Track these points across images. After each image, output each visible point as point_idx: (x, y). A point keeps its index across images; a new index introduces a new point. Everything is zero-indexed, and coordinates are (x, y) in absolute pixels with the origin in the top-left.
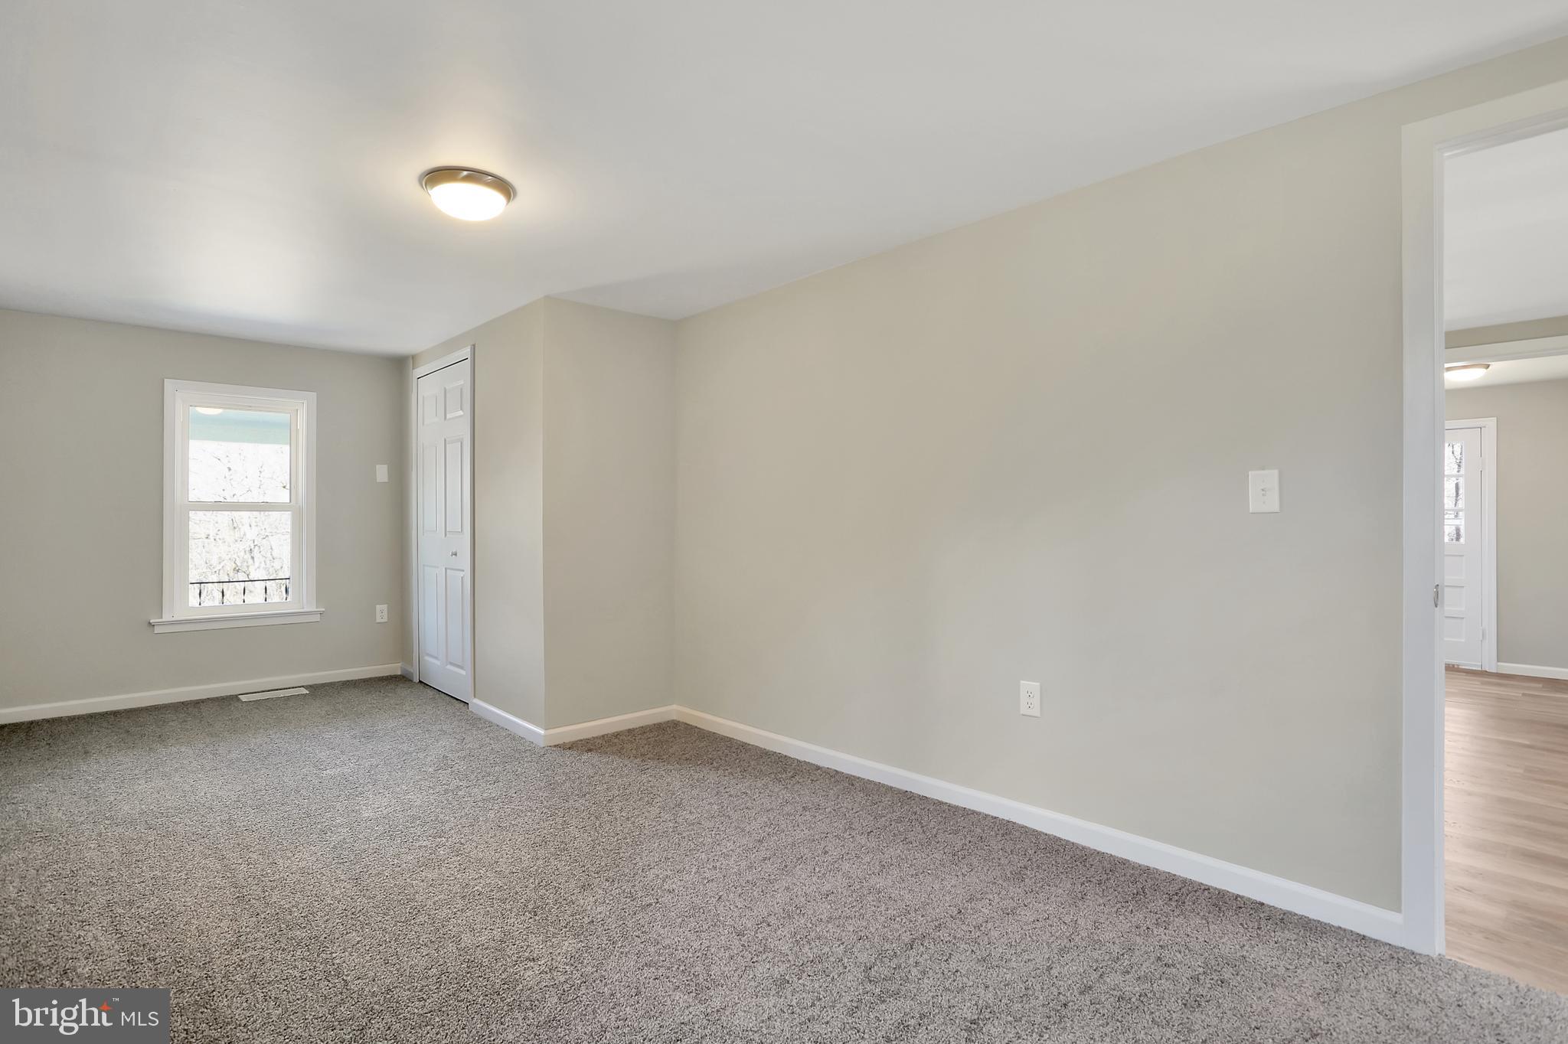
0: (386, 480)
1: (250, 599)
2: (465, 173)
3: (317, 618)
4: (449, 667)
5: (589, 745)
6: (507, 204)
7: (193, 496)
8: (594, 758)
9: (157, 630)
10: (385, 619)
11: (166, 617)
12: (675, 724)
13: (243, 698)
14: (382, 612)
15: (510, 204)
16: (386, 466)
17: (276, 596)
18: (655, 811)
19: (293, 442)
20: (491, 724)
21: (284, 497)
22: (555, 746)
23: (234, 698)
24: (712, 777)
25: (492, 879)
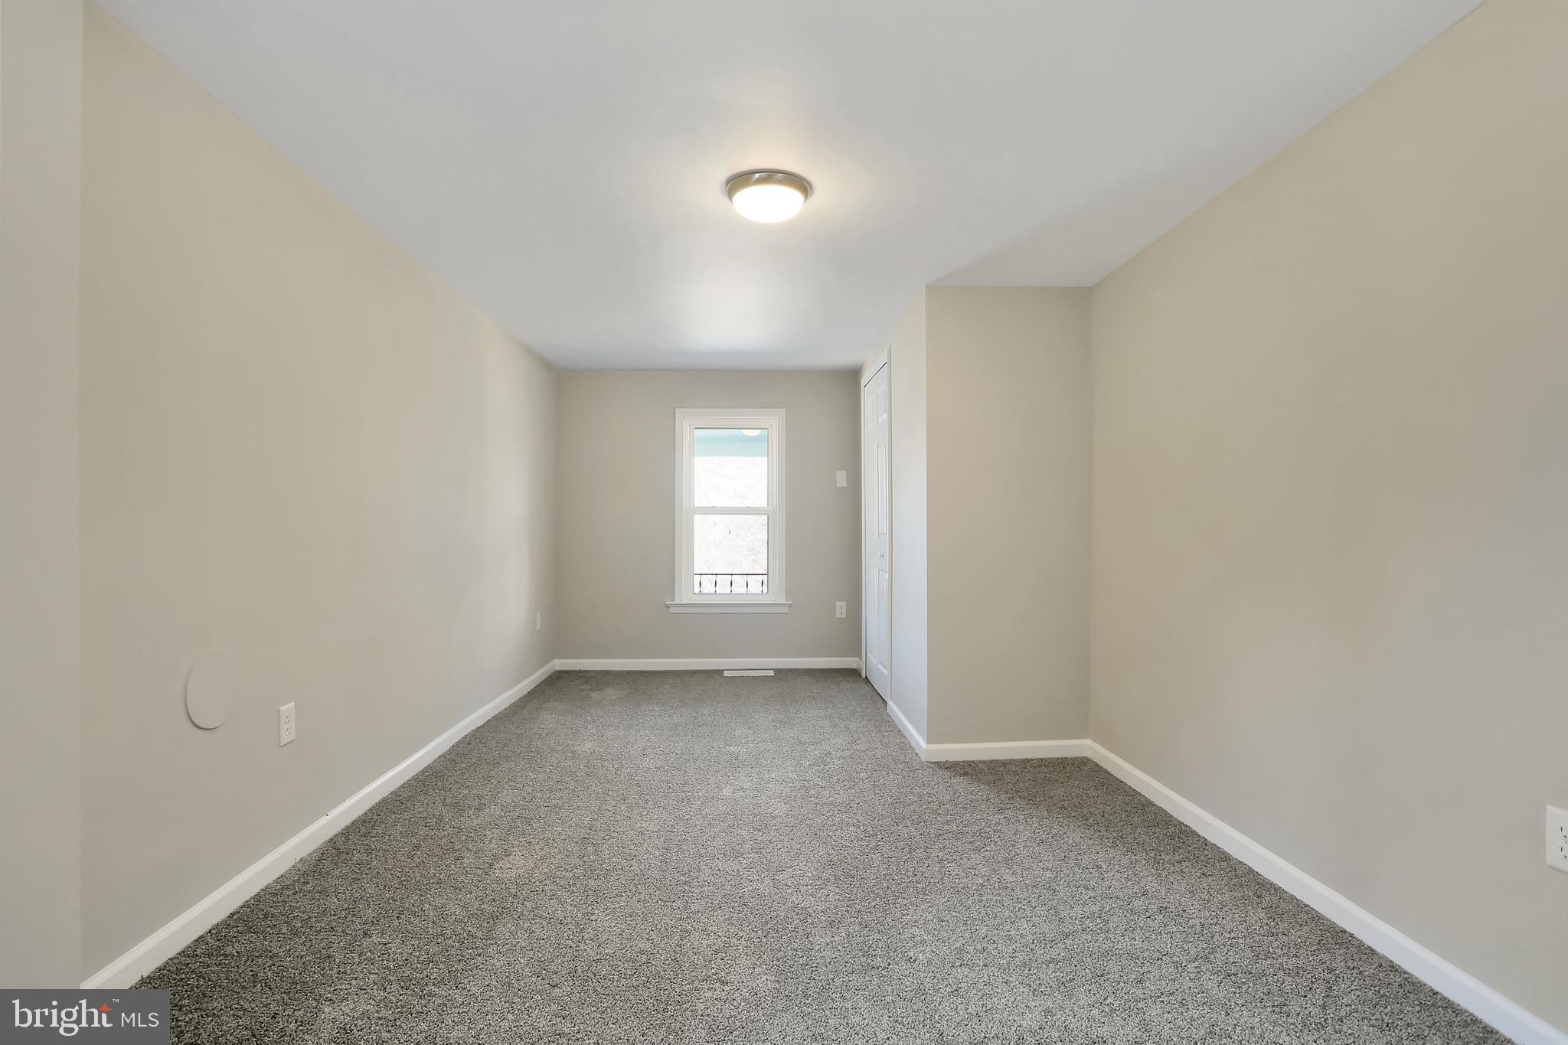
0: (845, 485)
1: (736, 589)
2: (757, 175)
3: (786, 610)
4: (880, 666)
5: (968, 769)
6: (805, 202)
7: (697, 504)
8: (961, 783)
9: (672, 610)
10: (844, 616)
11: (677, 601)
12: (1084, 762)
13: (726, 674)
14: (841, 608)
15: (808, 201)
16: (845, 472)
17: (755, 586)
18: (976, 858)
19: (770, 456)
20: (895, 727)
21: (762, 502)
22: (935, 763)
23: (721, 672)
24: (1075, 836)
25: (765, 886)
